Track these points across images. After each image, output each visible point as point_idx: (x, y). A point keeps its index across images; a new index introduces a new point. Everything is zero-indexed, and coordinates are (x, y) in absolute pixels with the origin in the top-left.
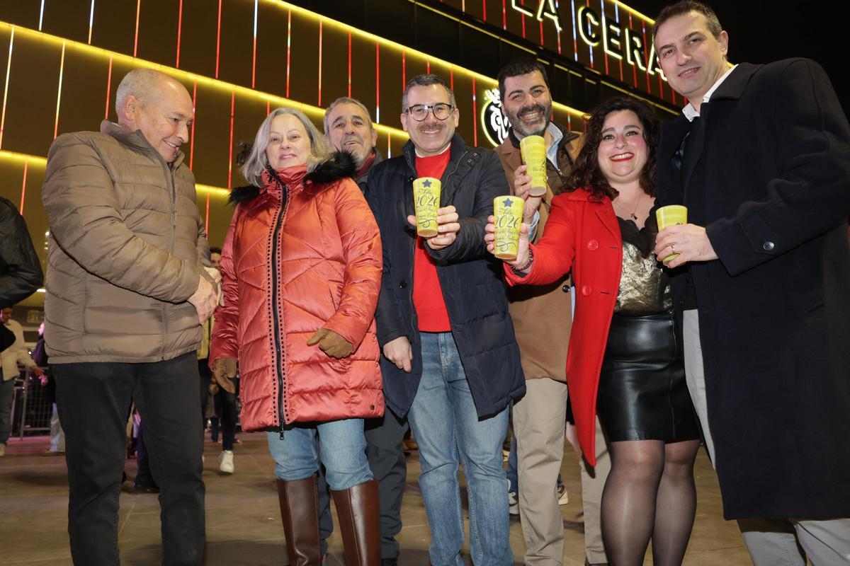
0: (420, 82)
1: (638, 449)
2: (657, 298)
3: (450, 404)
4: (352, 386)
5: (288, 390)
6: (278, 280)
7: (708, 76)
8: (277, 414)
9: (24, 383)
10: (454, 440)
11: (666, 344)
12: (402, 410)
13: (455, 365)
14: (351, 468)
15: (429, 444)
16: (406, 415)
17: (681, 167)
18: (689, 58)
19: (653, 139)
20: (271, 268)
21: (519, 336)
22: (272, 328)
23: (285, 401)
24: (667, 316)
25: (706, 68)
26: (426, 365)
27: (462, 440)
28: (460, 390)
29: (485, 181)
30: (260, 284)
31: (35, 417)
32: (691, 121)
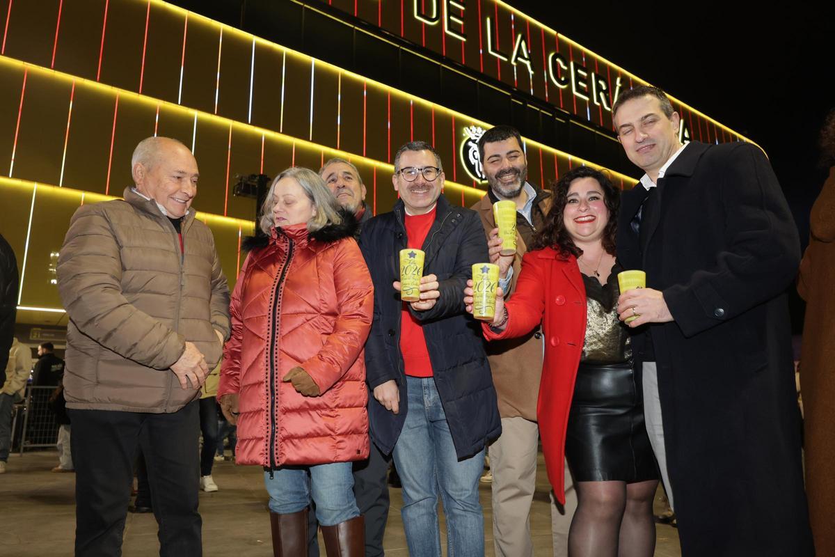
0: (411, 148)
1: (602, 489)
2: (618, 349)
3: (431, 441)
4: (339, 432)
5: (280, 435)
6: (277, 331)
7: (662, 153)
8: (268, 456)
9: (26, 401)
10: (434, 475)
11: (627, 391)
12: (387, 447)
13: (437, 406)
14: (340, 505)
15: (411, 479)
16: (391, 453)
17: (639, 229)
18: (646, 136)
19: (613, 204)
20: (271, 320)
21: (496, 378)
22: (269, 375)
23: (277, 445)
24: (628, 365)
25: (661, 145)
26: (410, 406)
27: (442, 476)
28: (441, 430)
29: (467, 239)
30: (260, 333)
31: (35, 434)
32: (648, 190)
